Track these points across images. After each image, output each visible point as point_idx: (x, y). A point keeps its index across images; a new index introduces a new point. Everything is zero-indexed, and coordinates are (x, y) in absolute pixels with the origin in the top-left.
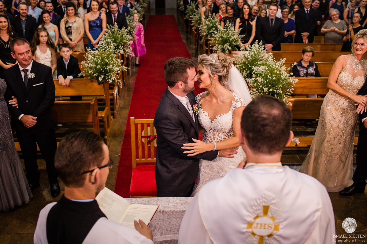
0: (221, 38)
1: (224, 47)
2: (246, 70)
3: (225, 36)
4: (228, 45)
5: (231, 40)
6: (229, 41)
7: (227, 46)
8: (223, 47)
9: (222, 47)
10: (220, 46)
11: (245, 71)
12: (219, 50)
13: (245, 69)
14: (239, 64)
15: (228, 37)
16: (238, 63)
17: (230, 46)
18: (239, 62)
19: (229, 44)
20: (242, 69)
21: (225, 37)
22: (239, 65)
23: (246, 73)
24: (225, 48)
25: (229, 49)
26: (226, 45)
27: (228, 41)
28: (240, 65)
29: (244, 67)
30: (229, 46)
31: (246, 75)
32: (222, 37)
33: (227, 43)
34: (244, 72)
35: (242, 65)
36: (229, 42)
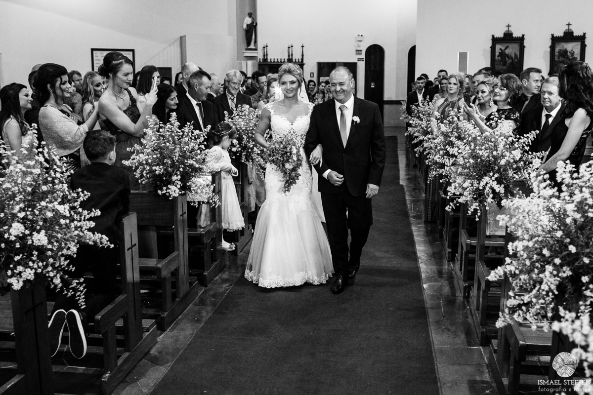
0: (473, 158)
1: (482, 184)
2: (554, 265)
3: (484, 153)
4: (493, 178)
5: (503, 162)
6: (497, 168)
7: (489, 182)
8: (479, 184)
9: (476, 185)
10: (469, 181)
11: (549, 268)
12: (466, 193)
13: (548, 261)
14: (526, 237)
15: (494, 157)
16: (519, 233)
17: (499, 181)
18: (527, 230)
19: (496, 175)
20: (537, 261)
21: (486, 155)
22: (525, 243)
23: (557, 275)
24: (484, 188)
25: (497, 190)
26: (486, 179)
27: (493, 169)
28: (531, 244)
29: (546, 252)
30: (495, 183)
31: (553, 287)
32: (475, 156)
33: (491, 174)
34: (547, 273)
35: (536, 242)
36: (498, 171)
